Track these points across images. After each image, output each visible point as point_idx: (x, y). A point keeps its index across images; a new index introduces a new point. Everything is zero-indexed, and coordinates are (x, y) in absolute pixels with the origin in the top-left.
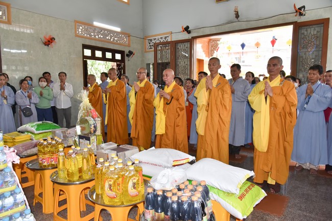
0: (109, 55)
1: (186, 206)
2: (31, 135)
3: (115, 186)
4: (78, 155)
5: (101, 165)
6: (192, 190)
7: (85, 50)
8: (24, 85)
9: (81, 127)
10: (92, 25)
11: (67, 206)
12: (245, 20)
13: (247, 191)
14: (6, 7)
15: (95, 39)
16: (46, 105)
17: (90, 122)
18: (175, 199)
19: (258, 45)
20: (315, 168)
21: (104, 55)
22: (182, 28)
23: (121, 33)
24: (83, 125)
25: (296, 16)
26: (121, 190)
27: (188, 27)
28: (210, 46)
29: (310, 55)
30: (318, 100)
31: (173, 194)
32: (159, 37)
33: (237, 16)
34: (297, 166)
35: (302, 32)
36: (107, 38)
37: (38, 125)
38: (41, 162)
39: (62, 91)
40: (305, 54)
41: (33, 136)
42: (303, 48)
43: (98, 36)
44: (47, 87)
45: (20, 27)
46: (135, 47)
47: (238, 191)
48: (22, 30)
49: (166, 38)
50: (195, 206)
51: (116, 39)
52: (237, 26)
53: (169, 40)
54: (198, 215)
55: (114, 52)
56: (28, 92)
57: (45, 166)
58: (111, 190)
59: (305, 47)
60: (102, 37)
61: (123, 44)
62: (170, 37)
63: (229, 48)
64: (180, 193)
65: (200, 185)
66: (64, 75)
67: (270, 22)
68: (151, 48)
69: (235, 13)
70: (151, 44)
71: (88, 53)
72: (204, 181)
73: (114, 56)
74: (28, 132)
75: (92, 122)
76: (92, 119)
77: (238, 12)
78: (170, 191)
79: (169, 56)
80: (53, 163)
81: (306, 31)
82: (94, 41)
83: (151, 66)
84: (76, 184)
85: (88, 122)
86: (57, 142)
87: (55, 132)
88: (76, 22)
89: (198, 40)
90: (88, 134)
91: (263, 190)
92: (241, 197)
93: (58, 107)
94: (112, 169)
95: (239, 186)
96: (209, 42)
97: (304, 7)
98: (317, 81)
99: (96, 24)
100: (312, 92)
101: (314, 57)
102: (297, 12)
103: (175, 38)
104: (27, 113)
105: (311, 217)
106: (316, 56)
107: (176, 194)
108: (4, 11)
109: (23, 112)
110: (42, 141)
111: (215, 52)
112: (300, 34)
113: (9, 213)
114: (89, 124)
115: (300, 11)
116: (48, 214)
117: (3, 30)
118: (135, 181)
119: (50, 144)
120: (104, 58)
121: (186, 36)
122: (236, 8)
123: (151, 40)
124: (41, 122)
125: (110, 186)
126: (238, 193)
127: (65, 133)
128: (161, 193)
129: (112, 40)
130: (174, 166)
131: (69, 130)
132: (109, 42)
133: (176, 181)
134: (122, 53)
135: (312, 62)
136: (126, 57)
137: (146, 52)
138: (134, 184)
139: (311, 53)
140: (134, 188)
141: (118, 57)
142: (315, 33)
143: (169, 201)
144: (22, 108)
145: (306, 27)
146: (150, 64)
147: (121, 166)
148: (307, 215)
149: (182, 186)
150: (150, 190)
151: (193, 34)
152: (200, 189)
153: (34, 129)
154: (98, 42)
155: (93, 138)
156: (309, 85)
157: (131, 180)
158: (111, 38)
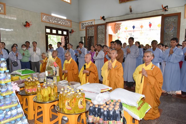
0: (60, 32)
1: (111, 113)
2: (19, 76)
3: (71, 103)
4: (49, 87)
5: (62, 92)
6: (114, 105)
7: (47, 29)
8: (14, 49)
9: (48, 72)
10: (51, 16)
11: (43, 115)
12: (135, 13)
13: (141, 105)
14: (3, 5)
15: (52, 23)
16: (26, 60)
17: (53, 69)
18: (105, 109)
19: (142, 27)
20: (175, 94)
21: (57, 32)
22: (101, 17)
23: (67, 20)
24: (49, 71)
25: (163, 11)
26: (74, 105)
27: (104, 17)
28: (116, 27)
29: (171, 32)
30: (176, 57)
31: (104, 107)
32: (88, 22)
33: (131, 11)
34: (165, 92)
35: (166, 20)
36: (59, 22)
37: (23, 71)
38: (27, 91)
39: (35, 52)
40: (168, 32)
41: (20, 77)
42: (167, 29)
43: (54, 21)
44: (27, 50)
45: (11, 16)
46: (74, 27)
47: (137, 105)
48: (12, 18)
49: (91, 23)
50: (117, 113)
51: (64, 23)
52: (131, 16)
53: (93, 24)
54: (118, 118)
55: (63, 30)
56: (16, 53)
57: (29, 93)
58: (69, 105)
59: (169, 28)
60: (56, 22)
61: (68, 26)
62: (94, 22)
63: (126, 28)
64: (107, 106)
65: (118, 102)
66: (35, 43)
67: (149, 14)
68: (83, 28)
69: (130, 9)
70: (83, 26)
71: (48, 31)
72: (120, 100)
73: (62, 33)
74: (17, 75)
75: (54, 69)
76: (54, 67)
77: (131, 9)
78: (103, 105)
79: (93, 33)
80: (34, 92)
81: (169, 19)
82: (51, 24)
83: (83, 38)
84: (47, 103)
85: (52, 69)
86: (35, 80)
87: (33, 75)
88: (42, 14)
89: (109, 24)
90: (52, 76)
91: (149, 105)
92: (139, 108)
93: (32, 61)
94: (69, 94)
95: (138, 103)
96: (115, 25)
97: (167, 6)
98: (175, 47)
99: (53, 15)
100: (173, 52)
101: (173, 33)
102: (163, 9)
103: (96, 23)
104: (15, 64)
105: (174, 120)
106: (174, 33)
107: (105, 107)
108: (2, 7)
109: (13, 64)
110: (27, 80)
111: (119, 30)
112: (165, 21)
113: (15, 118)
114: (53, 70)
115: (165, 9)
116: (31, 120)
117: (1, 18)
118: (82, 100)
119: (32, 81)
120: (57, 34)
121: (103, 22)
122: (130, 6)
123: (83, 24)
124: (24, 70)
125: (68, 103)
126: (137, 106)
127: (39, 75)
128: (97, 106)
129: (62, 24)
130: (101, 92)
131: (41, 74)
132: (60, 24)
133: (105, 100)
134: (67, 31)
135: (172, 36)
136: (69, 33)
137: (80, 30)
138: (81, 102)
139: (171, 31)
140: (81, 104)
141: (65, 33)
142: (173, 20)
143: (102, 110)
144: (13, 61)
145: (168, 17)
146: (82, 37)
147: (73, 92)
148: (172, 118)
149: (108, 103)
150: (91, 105)
151: (107, 21)
152: (118, 104)
153: (20, 73)
154: (54, 25)
155: (55, 78)
156: (171, 49)
157: (80, 100)
158: (61, 23)
